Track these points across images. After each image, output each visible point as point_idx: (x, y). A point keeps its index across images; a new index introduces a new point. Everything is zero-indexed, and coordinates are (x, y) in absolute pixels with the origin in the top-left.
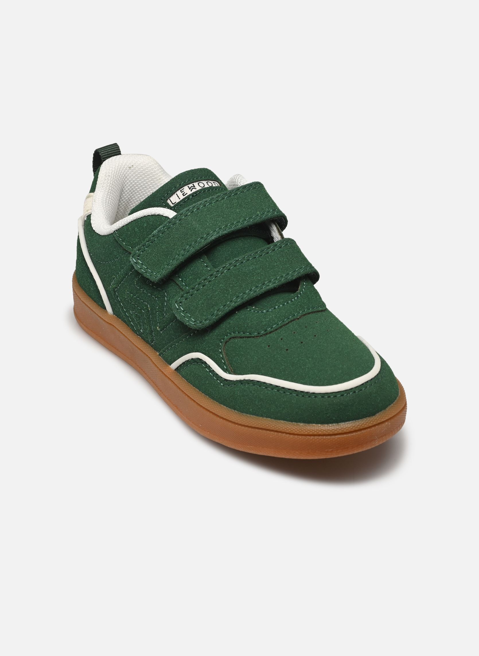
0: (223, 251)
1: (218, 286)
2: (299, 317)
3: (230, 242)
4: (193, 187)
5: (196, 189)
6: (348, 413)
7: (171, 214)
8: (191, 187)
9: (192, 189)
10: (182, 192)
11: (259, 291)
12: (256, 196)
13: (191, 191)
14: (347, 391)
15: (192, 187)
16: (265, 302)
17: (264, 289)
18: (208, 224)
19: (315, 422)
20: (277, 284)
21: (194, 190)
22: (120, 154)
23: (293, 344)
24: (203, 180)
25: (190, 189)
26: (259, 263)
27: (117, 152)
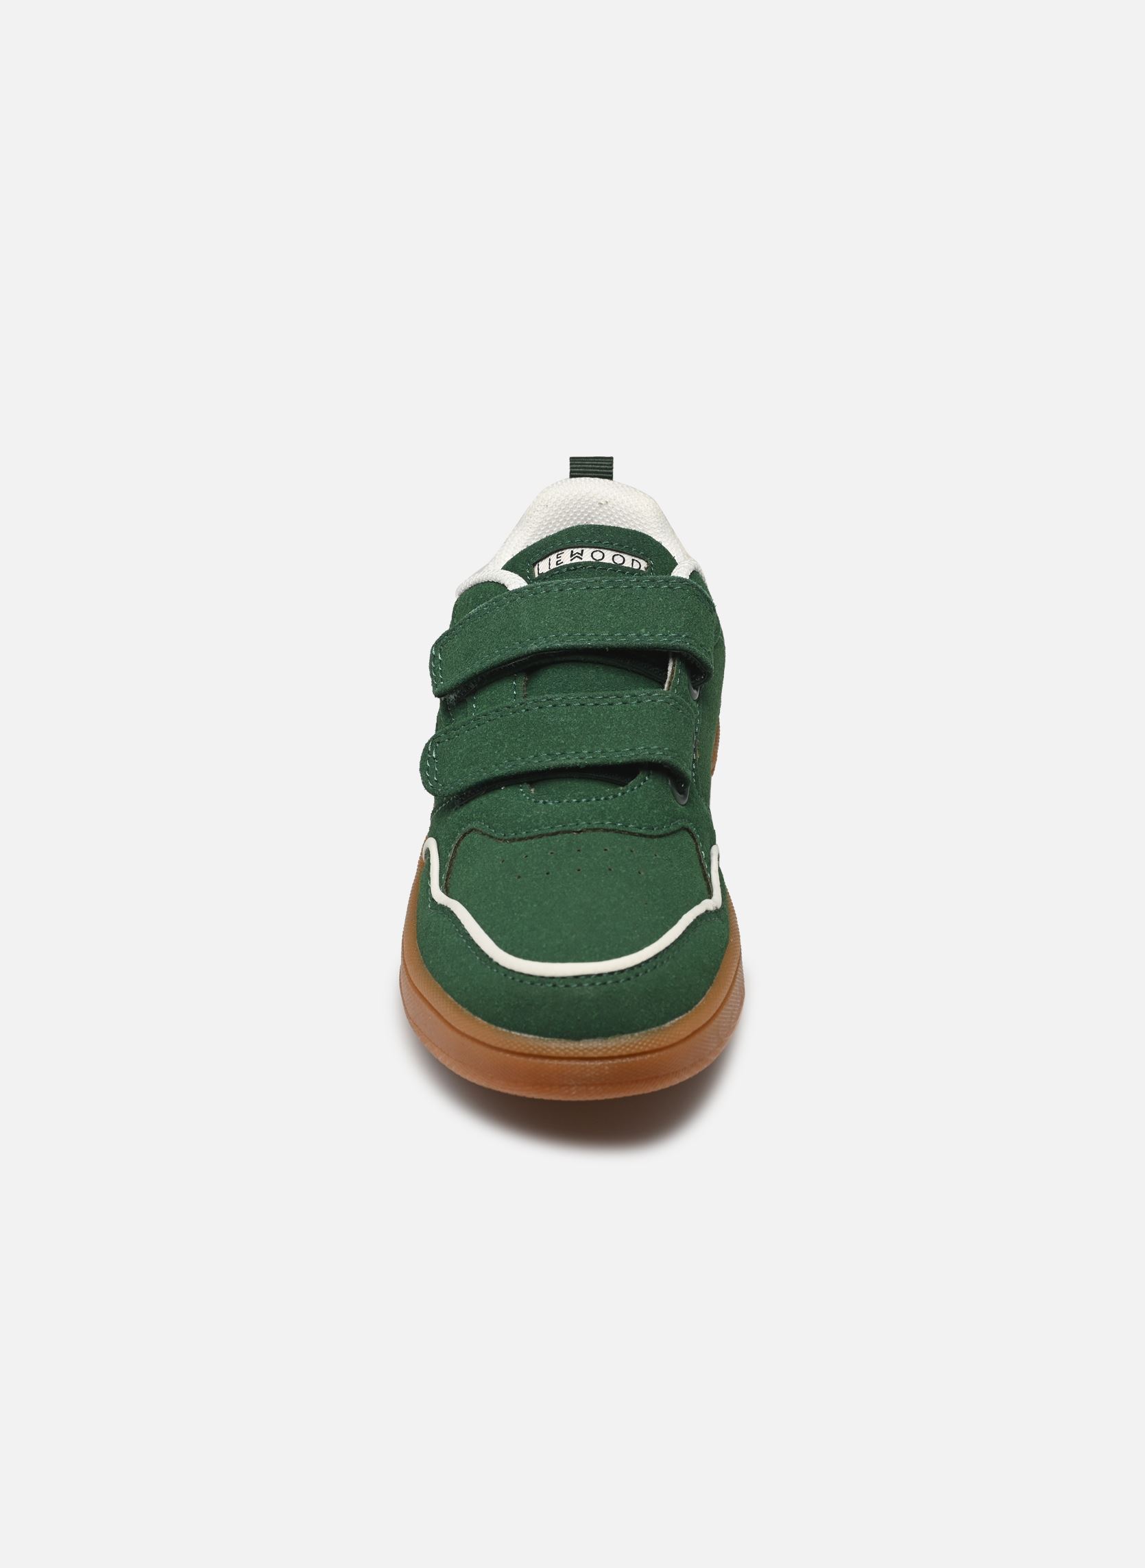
0: (552, 676)
1: (495, 732)
2: (580, 830)
3: (573, 667)
4: (579, 555)
5: (581, 559)
6: (529, 1019)
7: (516, 585)
8: (577, 553)
9: (574, 558)
10: (557, 558)
11: (549, 763)
12: (660, 601)
13: (571, 560)
14: (542, 979)
15: (577, 555)
16: (554, 787)
17: (563, 761)
18: (542, 622)
19: (481, 1016)
20: (588, 759)
21: (577, 560)
22: (611, 478)
23: (533, 870)
24: (604, 549)
25: (571, 555)
26: (582, 715)
27: (608, 473)
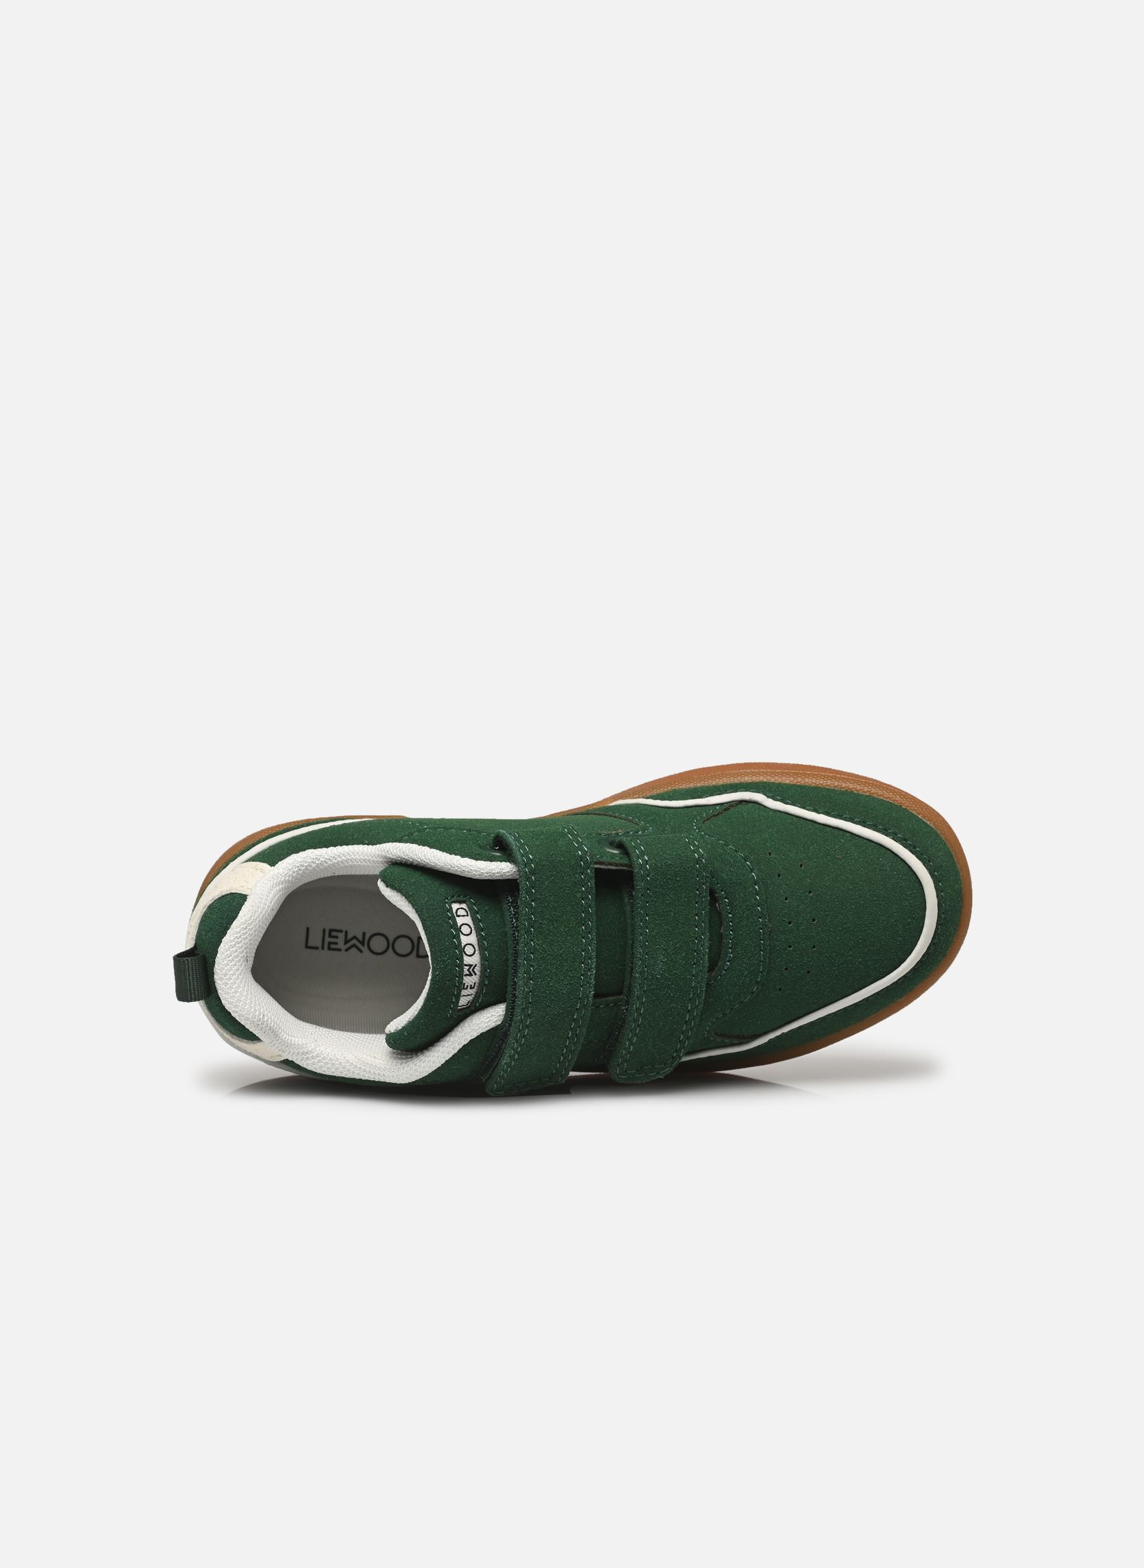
4: (470, 968)
5: (475, 966)
7: (492, 1017)
8: (470, 972)
9: (474, 972)
13: (475, 974)
21: (477, 970)
25: (471, 975)
